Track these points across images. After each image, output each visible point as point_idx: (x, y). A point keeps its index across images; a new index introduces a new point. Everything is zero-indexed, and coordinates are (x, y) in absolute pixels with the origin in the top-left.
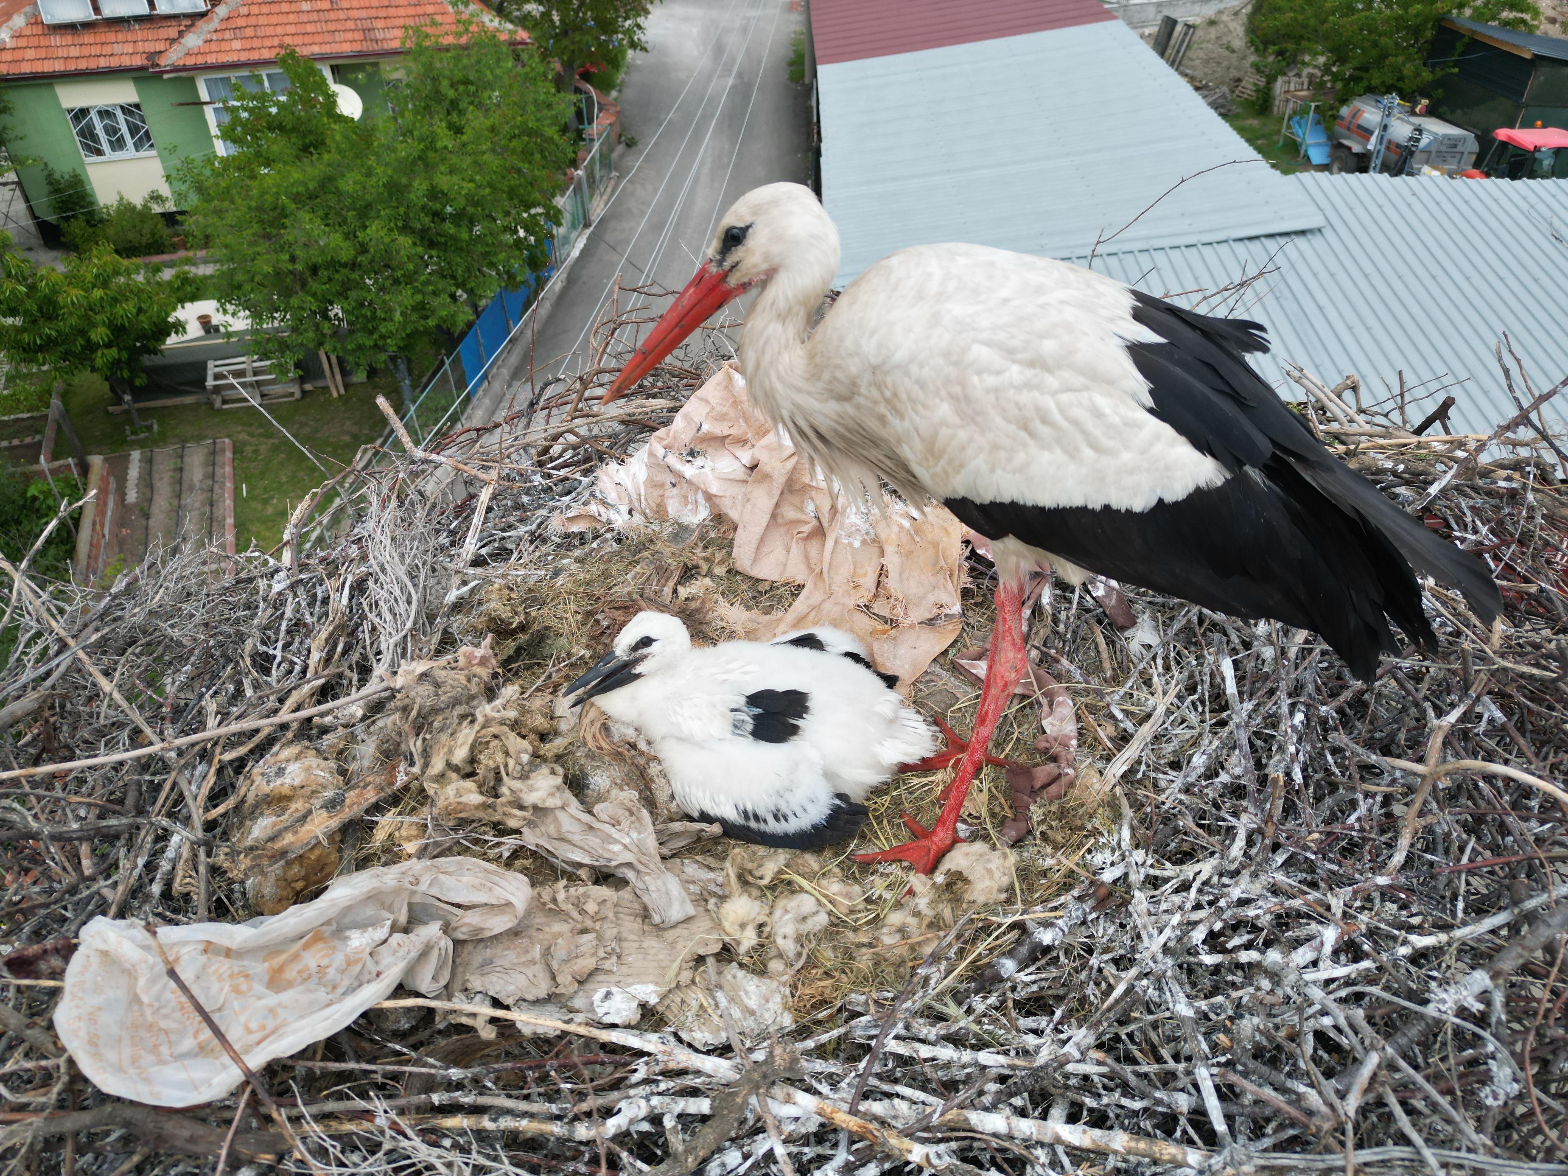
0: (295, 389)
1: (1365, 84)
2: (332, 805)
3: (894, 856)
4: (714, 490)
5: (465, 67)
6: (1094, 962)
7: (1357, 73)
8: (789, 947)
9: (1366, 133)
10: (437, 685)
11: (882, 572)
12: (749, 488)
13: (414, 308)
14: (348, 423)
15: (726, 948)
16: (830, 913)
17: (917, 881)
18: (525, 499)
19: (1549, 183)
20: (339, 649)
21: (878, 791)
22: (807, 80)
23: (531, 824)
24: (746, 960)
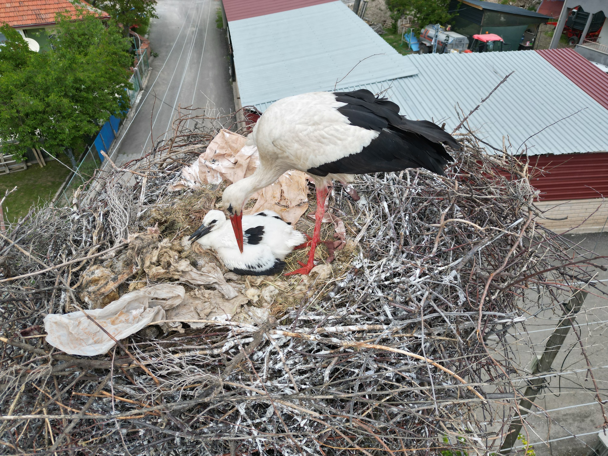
0: (24, 166)
1: (428, 20)
2: (114, 279)
3: (296, 273)
4: (223, 171)
5: (83, 29)
6: (356, 289)
7: (426, 17)
8: (268, 299)
9: (430, 38)
10: (142, 240)
11: (282, 192)
12: (235, 170)
13: (73, 128)
14: (49, 177)
15: (249, 302)
16: (279, 290)
17: (304, 277)
18: (157, 182)
19: (491, 53)
20: (102, 236)
21: (289, 256)
22: (224, 27)
23: (182, 276)
24: (256, 305)
